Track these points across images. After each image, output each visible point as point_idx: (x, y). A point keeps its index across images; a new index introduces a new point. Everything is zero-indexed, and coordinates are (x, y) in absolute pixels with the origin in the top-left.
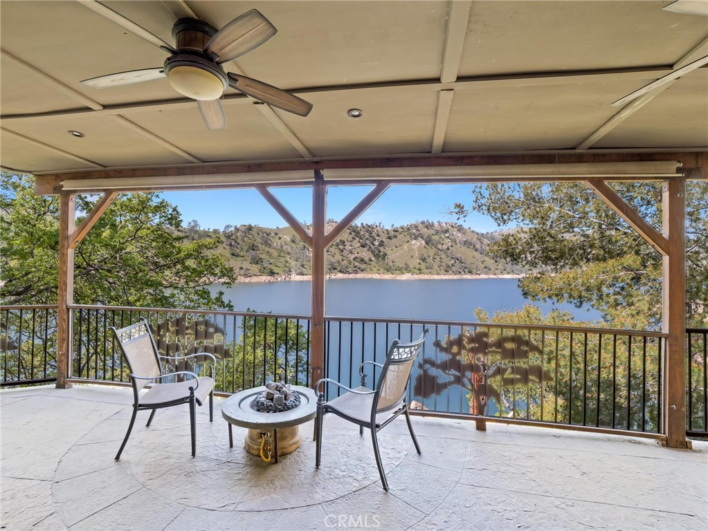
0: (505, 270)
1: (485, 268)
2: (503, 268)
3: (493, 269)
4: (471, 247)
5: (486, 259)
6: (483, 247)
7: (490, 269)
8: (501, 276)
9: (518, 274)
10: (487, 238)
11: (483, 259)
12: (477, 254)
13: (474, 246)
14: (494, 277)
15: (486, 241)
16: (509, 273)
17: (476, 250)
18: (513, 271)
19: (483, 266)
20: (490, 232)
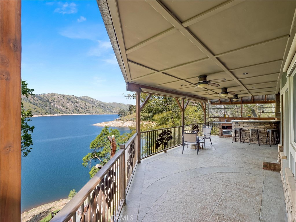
0: (47, 112)
1: (36, 111)
2: (46, 112)
3: (41, 112)
4: (28, 101)
5: (37, 107)
6: (35, 101)
7: (39, 112)
8: (45, 116)
9: (53, 114)
10: (37, 97)
11: (35, 107)
12: (31, 105)
13: (30, 101)
14: (41, 116)
15: (36, 99)
16: (49, 114)
17: (31, 103)
18: (51, 113)
19: (35, 111)
20: (38, 94)
